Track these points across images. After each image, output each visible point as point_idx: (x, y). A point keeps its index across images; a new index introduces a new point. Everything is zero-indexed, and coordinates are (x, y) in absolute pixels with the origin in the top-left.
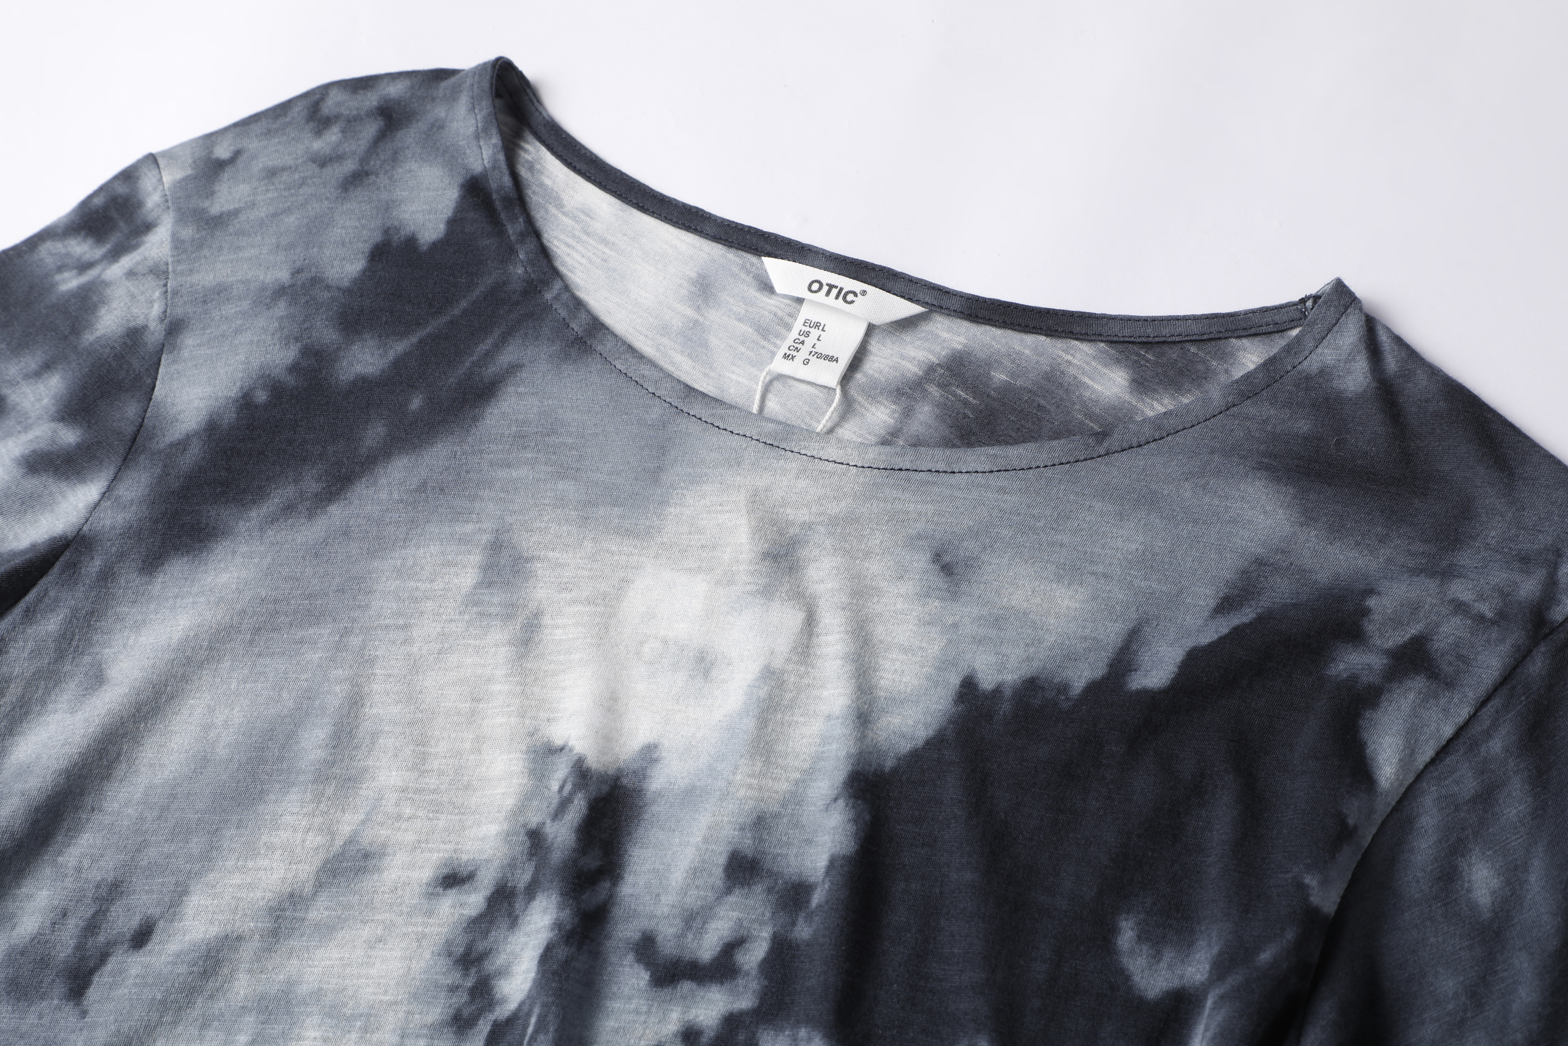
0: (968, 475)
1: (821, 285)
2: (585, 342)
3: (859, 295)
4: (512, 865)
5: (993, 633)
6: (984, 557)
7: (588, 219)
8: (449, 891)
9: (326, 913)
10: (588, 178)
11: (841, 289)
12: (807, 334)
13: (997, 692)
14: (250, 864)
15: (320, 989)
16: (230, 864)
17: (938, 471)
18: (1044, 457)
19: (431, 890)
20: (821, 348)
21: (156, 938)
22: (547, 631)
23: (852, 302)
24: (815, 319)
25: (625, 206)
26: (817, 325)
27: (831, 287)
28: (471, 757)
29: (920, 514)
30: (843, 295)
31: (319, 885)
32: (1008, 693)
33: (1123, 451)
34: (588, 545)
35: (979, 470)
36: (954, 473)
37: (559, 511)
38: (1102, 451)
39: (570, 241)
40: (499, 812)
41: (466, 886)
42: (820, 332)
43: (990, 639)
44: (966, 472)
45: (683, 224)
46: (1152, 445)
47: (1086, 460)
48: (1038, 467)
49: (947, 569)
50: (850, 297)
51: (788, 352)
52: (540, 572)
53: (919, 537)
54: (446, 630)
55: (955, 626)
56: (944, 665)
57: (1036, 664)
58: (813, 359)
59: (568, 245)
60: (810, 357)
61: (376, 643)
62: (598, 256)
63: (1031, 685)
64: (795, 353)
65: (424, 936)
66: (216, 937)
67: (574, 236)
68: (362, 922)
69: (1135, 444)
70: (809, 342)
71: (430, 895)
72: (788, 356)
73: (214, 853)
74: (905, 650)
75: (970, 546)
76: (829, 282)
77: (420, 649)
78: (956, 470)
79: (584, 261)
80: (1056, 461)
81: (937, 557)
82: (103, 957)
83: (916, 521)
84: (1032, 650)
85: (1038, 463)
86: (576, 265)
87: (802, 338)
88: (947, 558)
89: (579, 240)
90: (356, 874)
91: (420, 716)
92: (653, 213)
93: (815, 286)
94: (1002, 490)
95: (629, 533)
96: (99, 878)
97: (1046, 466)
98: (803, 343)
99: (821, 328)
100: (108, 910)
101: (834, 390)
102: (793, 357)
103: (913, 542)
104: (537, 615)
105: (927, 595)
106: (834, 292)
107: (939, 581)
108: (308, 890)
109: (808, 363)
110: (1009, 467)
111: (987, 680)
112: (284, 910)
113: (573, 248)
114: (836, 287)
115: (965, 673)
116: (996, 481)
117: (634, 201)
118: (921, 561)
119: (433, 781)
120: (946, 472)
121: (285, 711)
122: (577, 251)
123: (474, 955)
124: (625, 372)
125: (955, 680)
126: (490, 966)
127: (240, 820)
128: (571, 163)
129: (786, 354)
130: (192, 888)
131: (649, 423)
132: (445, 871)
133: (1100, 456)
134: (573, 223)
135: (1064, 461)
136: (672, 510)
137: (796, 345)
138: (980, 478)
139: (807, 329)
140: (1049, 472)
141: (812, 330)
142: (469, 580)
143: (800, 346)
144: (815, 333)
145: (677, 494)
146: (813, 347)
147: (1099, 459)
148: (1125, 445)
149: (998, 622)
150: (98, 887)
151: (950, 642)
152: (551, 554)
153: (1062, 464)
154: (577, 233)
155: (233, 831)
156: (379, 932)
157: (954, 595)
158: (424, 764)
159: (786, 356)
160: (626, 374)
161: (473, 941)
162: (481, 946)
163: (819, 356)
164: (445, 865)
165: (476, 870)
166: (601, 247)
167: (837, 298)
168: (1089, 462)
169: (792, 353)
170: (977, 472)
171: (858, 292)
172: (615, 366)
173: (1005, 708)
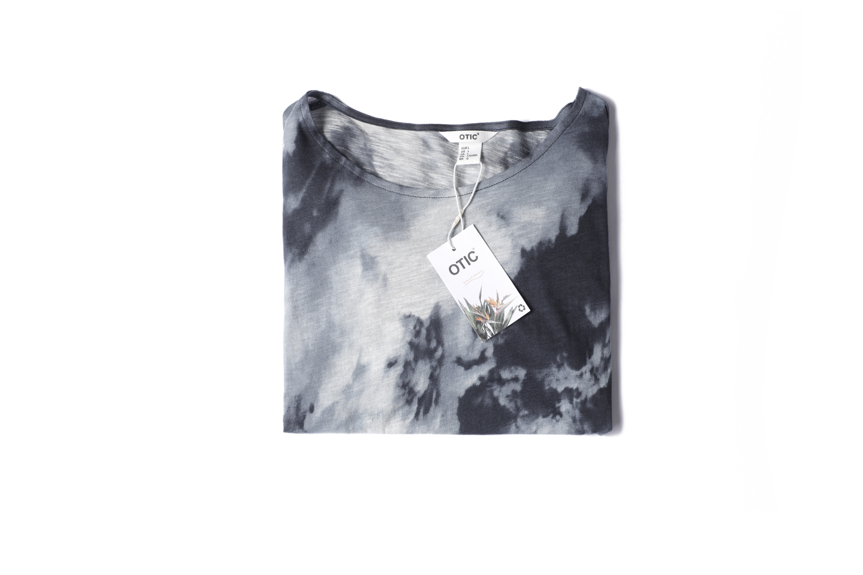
0: (497, 184)
1: (464, 136)
2: (360, 178)
3: (477, 135)
4: (407, 354)
5: (524, 232)
6: (512, 209)
7: (378, 136)
8: (391, 368)
9: (358, 387)
10: (371, 123)
11: (471, 135)
12: (464, 151)
13: (532, 250)
14: (332, 380)
15: (366, 409)
16: (326, 381)
17: (487, 187)
18: (517, 170)
19: (385, 370)
20: (469, 154)
21: (315, 408)
22: (390, 279)
23: (476, 139)
24: (464, 146)
25: (387, 129)
26: (466, 148)
27: (467, 135)
28: (383, 326)
29: (488, 203)
30: (473, 137)
31: (354, 380)
32: (535, 249)
33: (538, 158)
34: (391, 247)
35: (499, 182)
36: (492, 186)
37: (377, 238)
38: (533, 161)
39: (378, 144)
40: (398, 340)
41: (395, 365)
42: (468, 149)
43: (524, 234)
44: (496, 184)
45: (409, 129)
46: (546, 153)
47: (529, 166)
48: (516, 174)
49: (503, 217)
50: (475, 137)
51: (461, 158)
52: (380, 261)
53: (490, 211)
54: (359, 288)
55: (512, 234)
56: (515, 247)
57: (540, 237)
58: (469, 157)
59: (377, 146)
60: (468, 157)
61: (340, 299)
62: (388, 146)
63: (541, 244)
64: (463, 157)
65: (389, 384)
66: (331, 404)
67: (377, 142)
68: (369, 386)
69: (541, 155)
70: (466, 153)
71: (386, 372)
72: (461, 159)
73: (321, 379)
74: (500, 247)
75: (507, 207)
76: (466, 134)
77: (354, 297)
78: (493, 185)
79: (384, 149)
80: (521, 170)
81: (498, 215)
82: (304, 417)
83: (487, 206)
84: (537, 232)
85: (516, 173)
86: (383, 151)
87: (463, 153)
88: (501, 214)
89: (379, 143)
90: (363, 373)
91: (363, 318)
92: (398, 128)
93: (462, 137)
94: (509, 185)
95: (402, 239)
96: (294, 395)
97: (518, 173)
98: (464, 154)
99: (467, 148)
100: (300, 403)
101: (479, 164)
102: (463, 159)
103: (489, 213)
104: (385, 275)
105: (500, 228)
106: (469, 137)
107: (502, 222)
108: (351, 382)
109: (468, 159)
110: (508, 177)
111: (528, 248)
112: (346, 391)
113: (379, 146)
114: (469, 135)
115: (521, 247)
116: (507, 183)
117: (390, 127)
118: (494, 218)
119: (374, 337)
120: (490, 186)
121: (324, 329)
122: (380, 146)
123: (405, 384)
124: (378, 186)
125: (519, 251)
126: (411, 385)
127: (324, 367)
128: (363, 120)
129: (460, 158)
130: (319, 391)
131: (393, 201)
132: (387, 363)
133: (533, 163)
134: (374, 138)
135: (523, 169)
136: (412, 228)
137: (462, 155)
138: (501, 184)
139: (463, 150)
140: (520, 174)
141: (465, 150)
142: (360, 270)
143: (463, 155)
144: (466, 150)
145: (411, 222)
146: (468, 154)
147: (533, 164)
148: (538, 156)
149: (524, 227)
150: (295, 397)
151: (513, 239)
152: (381, 254)
153: (523, 170)
154: (378, 141)
155: (323, 371)
156: (376, 388)
157: (508, 225)
158: (370, 333)
159: (460, 159)
160: (378, 187)
161: (404, 380)
162: (407, 381)
163: (471, 156)
164: (387, 361)
165: (397, 359)
166: (387, 143)
167: (471, 139)
168: (530, 166)
169: (462, 158)
170: (499, 183)
171: (476, 134)
172: (374, 185)
173: (536, 254)
